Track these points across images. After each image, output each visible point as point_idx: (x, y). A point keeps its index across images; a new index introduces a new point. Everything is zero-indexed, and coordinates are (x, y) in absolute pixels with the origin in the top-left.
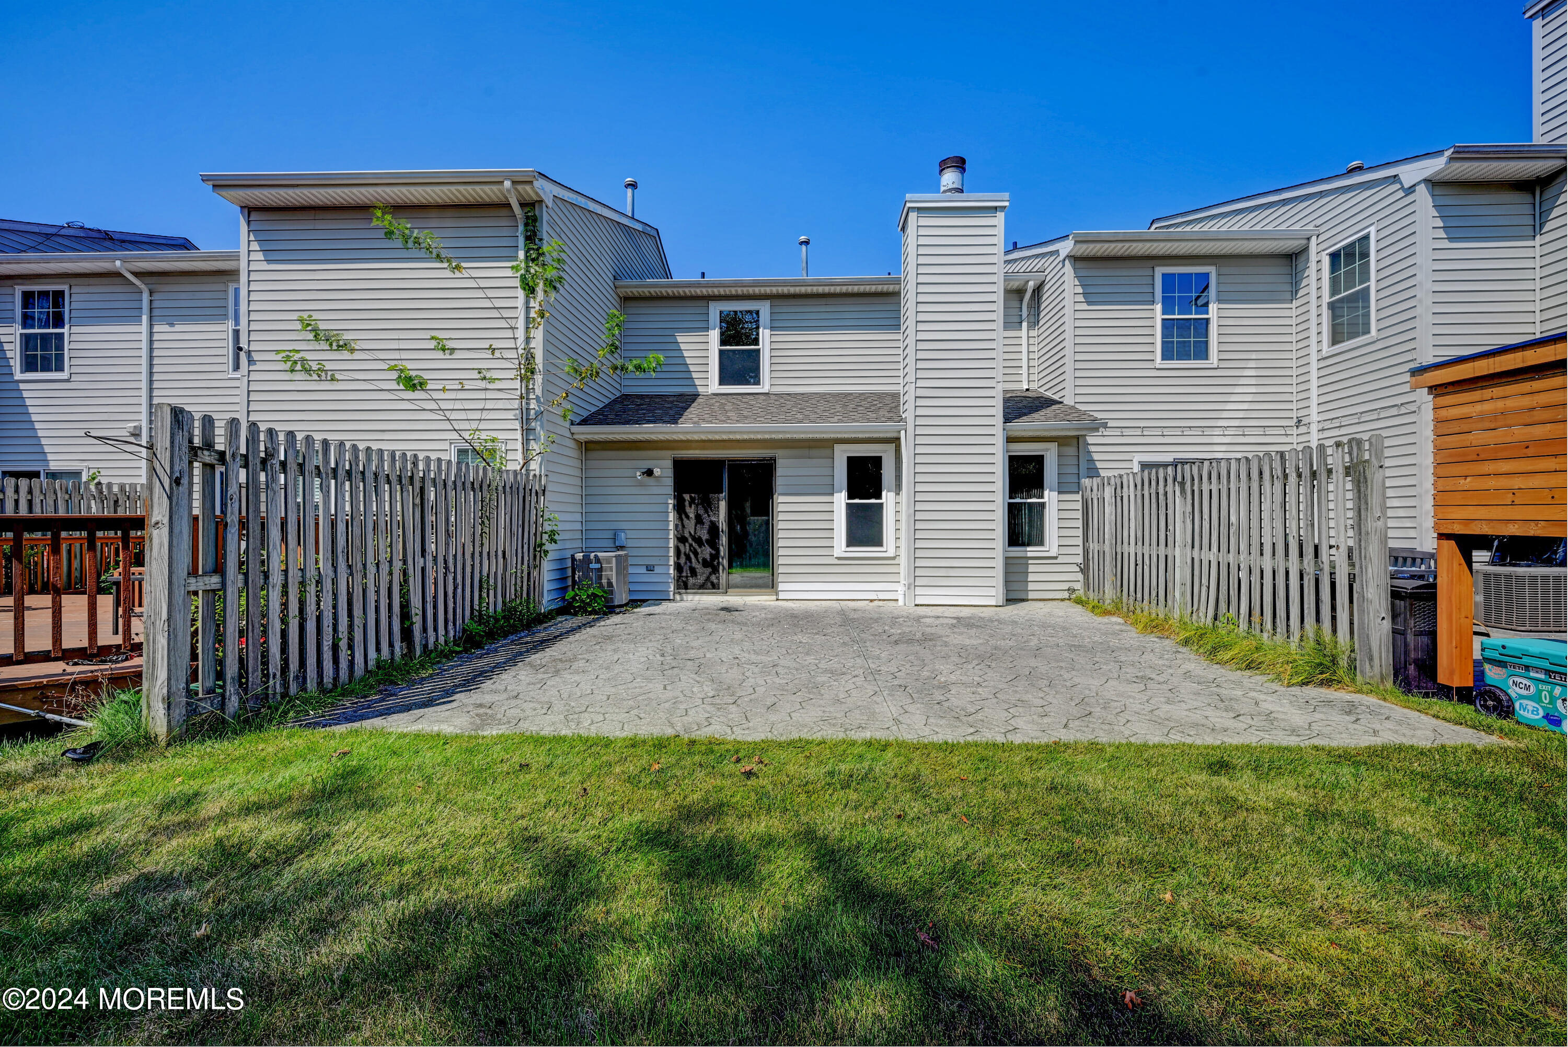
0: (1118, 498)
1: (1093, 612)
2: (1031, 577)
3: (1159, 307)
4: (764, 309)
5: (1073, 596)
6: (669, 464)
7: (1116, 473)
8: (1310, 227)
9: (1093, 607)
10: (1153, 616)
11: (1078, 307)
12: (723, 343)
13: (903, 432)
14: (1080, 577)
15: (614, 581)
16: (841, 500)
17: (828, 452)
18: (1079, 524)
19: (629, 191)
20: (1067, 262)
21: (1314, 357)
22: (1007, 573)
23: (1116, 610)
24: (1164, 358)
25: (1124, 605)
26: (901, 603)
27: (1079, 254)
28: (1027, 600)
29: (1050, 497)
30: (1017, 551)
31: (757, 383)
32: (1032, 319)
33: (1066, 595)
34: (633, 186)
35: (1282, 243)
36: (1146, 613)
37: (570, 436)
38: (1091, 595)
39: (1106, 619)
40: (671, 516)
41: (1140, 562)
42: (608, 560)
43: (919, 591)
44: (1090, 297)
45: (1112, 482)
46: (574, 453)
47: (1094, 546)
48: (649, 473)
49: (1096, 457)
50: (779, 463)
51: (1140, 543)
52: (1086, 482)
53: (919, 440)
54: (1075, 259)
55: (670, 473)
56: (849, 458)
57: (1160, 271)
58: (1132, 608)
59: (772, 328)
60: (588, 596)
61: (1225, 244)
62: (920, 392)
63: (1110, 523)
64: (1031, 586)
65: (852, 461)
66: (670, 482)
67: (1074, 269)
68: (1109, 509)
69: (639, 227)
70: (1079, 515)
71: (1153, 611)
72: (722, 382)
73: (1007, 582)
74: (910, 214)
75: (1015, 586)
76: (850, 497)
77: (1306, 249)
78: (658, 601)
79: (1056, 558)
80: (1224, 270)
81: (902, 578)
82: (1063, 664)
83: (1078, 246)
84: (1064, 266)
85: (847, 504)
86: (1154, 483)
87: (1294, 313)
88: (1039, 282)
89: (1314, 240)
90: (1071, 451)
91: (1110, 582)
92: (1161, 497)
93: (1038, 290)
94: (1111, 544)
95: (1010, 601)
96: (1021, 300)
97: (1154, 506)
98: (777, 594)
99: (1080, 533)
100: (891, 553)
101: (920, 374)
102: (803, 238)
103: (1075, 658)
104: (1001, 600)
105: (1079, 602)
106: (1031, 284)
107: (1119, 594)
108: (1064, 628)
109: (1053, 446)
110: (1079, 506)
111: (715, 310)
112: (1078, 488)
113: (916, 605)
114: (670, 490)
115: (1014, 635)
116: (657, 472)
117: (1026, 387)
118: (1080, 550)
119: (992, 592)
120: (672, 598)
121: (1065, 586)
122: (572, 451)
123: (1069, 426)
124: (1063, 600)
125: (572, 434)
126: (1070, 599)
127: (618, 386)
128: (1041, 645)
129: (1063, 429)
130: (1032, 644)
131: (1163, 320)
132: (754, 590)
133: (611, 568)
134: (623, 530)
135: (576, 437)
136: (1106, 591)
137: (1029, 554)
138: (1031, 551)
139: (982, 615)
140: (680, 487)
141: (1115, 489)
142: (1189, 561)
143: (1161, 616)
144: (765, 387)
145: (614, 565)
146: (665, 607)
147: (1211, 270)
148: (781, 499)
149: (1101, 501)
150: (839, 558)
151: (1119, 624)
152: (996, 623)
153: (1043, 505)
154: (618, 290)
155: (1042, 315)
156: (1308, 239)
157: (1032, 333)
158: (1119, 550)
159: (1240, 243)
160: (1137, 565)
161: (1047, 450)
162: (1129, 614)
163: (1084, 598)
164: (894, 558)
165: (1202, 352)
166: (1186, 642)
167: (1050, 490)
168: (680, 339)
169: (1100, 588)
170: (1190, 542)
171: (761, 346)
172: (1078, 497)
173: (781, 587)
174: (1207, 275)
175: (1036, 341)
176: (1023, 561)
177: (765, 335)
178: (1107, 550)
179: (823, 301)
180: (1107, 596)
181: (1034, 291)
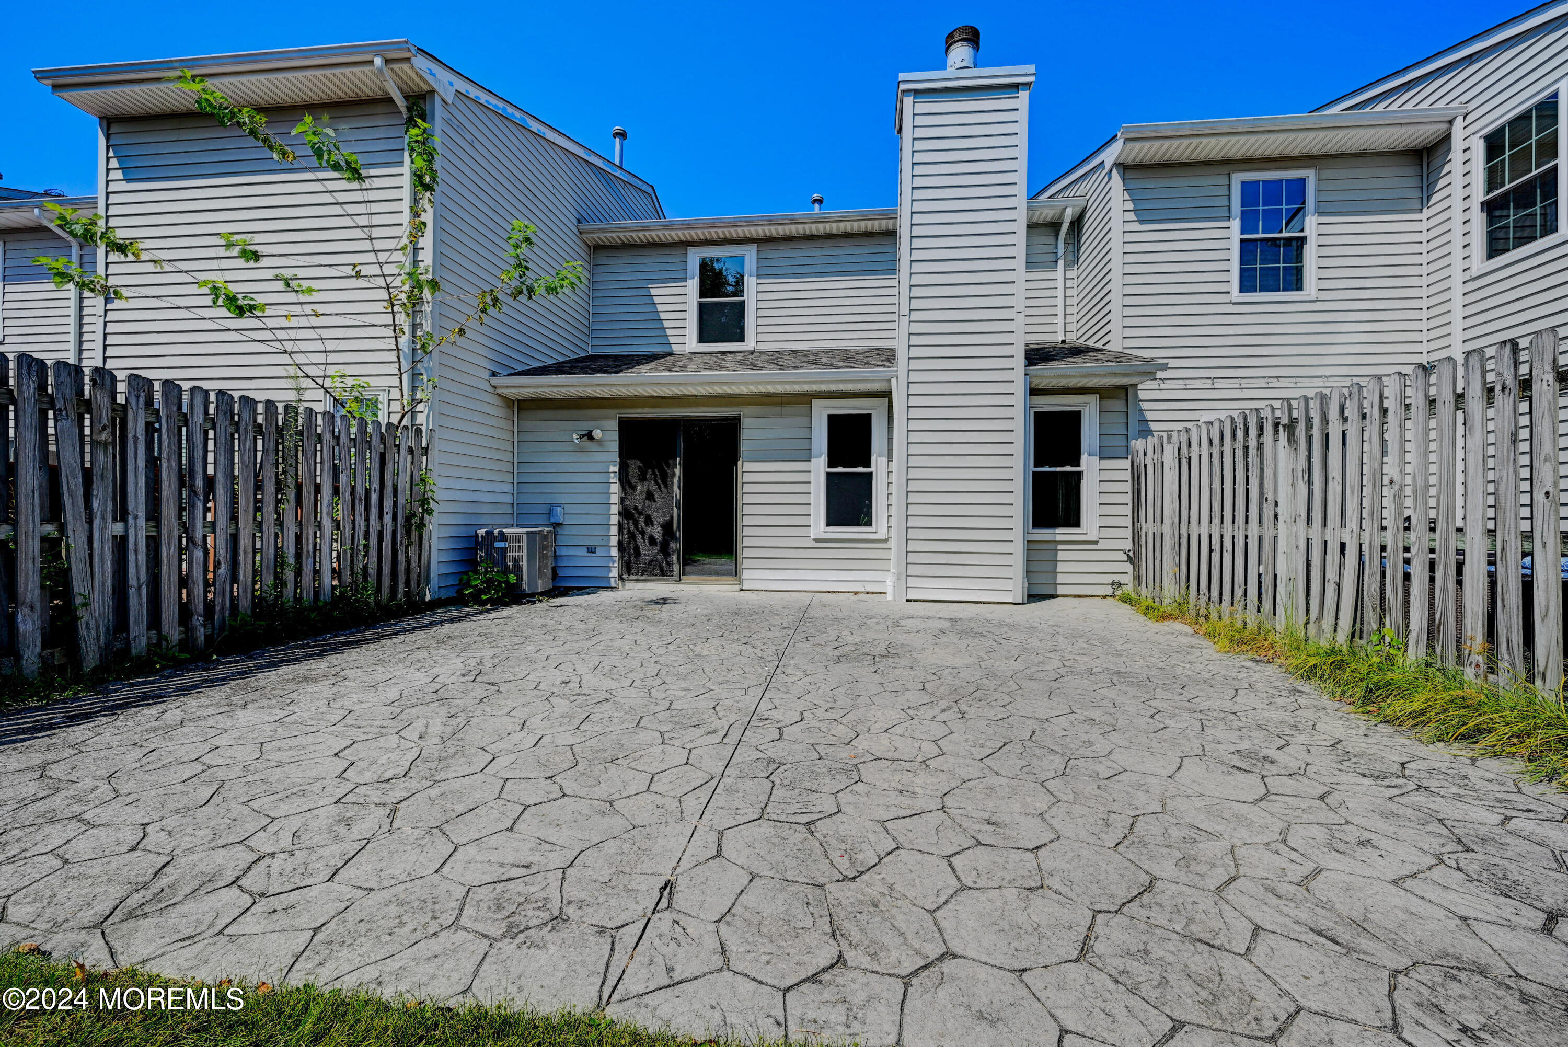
0: (1184, 461)
1: (1146, 615)
2: (1060, 567)
3: (1236, 224)
4: (750, 254)
5: (1119, 593)
6: (613, 425)
7: (1180, 426)
8: (1455, 104)
9: (1147, 608)
10: (1239, 624)
11: (1129, 227)
12: (702, 295)
13: (894, 380)
14: (1128, 567)
15: (524, 564)
16: (819, 467)
17: (803, 409)
18: (1128, 499)
19: (617, 140)
20: (1114, 172)
21: (1458, 277)
22: (1028, 561)
23: (1180, 613)
24: (1242, 289)
25: (1191, 607)
26: (889, 597)
27: (1129, 160)
28: (1057, 596)
29: (1089, 464)
30: (1044, 534)
31: (741, 339)
32: (1070, 258)
33: (1109, 590)
34: (622, 135)
35: (1411, 130)
36: (1226, 619)
37: (491, 390)
38: (1143, 591)
39: (1166, 626)
40: (615, 488)
41: (1216, 546)
42: (517, 538)
43: (912, 582)
44: (1144, 214)
45: (1175, 439)
46: (501, 412)
47: (1147, 527)
48: (590, 436)
49: (1149, 416)
50: (746, 423)
51: (1216, 521)
52: (1138, 444)
53: (914, 389)
54: (1125, 168)
55: (615, 436)
56: (829, 416)
57: (1238, 178)
58: (1203, 611)
59: (758, 276)
60: (483, 582)
61: (1331, 134)
62: (915, 328)
63: (1172, 495)
64: (1060, 579)
65: (834, 421)
66: (615, 446)
67: (1124, 180)
68: (1170, 478)
69: (626, 178)
70: (1128, 487)
71: (1239, 617)
72: (702, 339)
73: (1029, 573)
74: (905, 99)
75: (1036, 579)
76: (830, 465)
77: (1446, 138)
78: (596, 589)
79: (1096, 543)
80: (1326, 174)
81: (892, 565)
82: (1095, 714)
83: (1130, 145)
84: (1110, 179)
85: (828, 474)
86: (1240, 434)
87: (1424, 226)
88: (1078, 210)
89: (1459, 123)
90: (1118, 405)
91: (1171, 574)
92: (1253, 451)
93: (1078, 223)
94: (1173, 523)
95: (1033, 598)
96: (1057, 236)
97: (1240, 466)
98: (741, 583)
99: (1128, 510)
100: (882, 534)
101: (916, 304)
102: (816, 196)
103: (1119, 700)
104: (1019, 597)
105: (1126, 600)
106: (1069, 212)
107: (1183, 591)
108: (1104, 641)
109: (1094, 399)
110: (1127, 476)
111: (694, 257)
112: (1127, 452)
113: (908, 601)
114: (615, 457)
115: (1025, 650)
116: (597, 434)
117: (1060, 338)
118: (1128, 533)
119: (1009, 585)
120: (613, 585)
121: (1109, 579)
122: (496, 410)
123: (1114, 370)
124: (1104, 597)
125: (495, 388)
126: (1113, 596)
127: (584, 346)
128: (1063, 671)
129: (1106, 375)
130: (1049, 667)
131: (1242, 241)
132: (714, 578)
133: (521, 547)
134: (559, 504)
135: (498, 391)
136: (1165, 586)
137: (1059, 538)
138: (1062, 533)
139: (989, 616)
140: (626, 452)
141: (1179, 449)
142: (1303, 546)
143: (1252, 625)
144: (750, 343)
145: (524, 544)
146: (603, 596)
147: (1309, 174)
148: (748, 466)
149: (1158, 466)
150: (816, 540)
151: (1186, 635)
152: (1006, 629)
153: (1079, 475)
154: (584, 236)
155: (1082, 250)
156: (1451, 122)
157: (1070, 274)
158: (1184, 531)
159: (1351, 132)
160: (1211, 551)
161: (1085, 404)
162: (1200, 619)
163: (1133, 596)
164: (885, 541)
165: (1295, 281)
166: (1310, 673)
167: (1089, 455)
168: (653, 292)
169: (1157, 581)
170: (1304, 514)
171: (745, 298)
172: (1126, 464)
173: (746, 574)
174: (1302, 182)
175: (1074, 283)
176: (1051, 547)
177: (750, 283)
178: (1167, 529)
179: (818, 243)
180: (1166, 593)
181: (1072, 223)
